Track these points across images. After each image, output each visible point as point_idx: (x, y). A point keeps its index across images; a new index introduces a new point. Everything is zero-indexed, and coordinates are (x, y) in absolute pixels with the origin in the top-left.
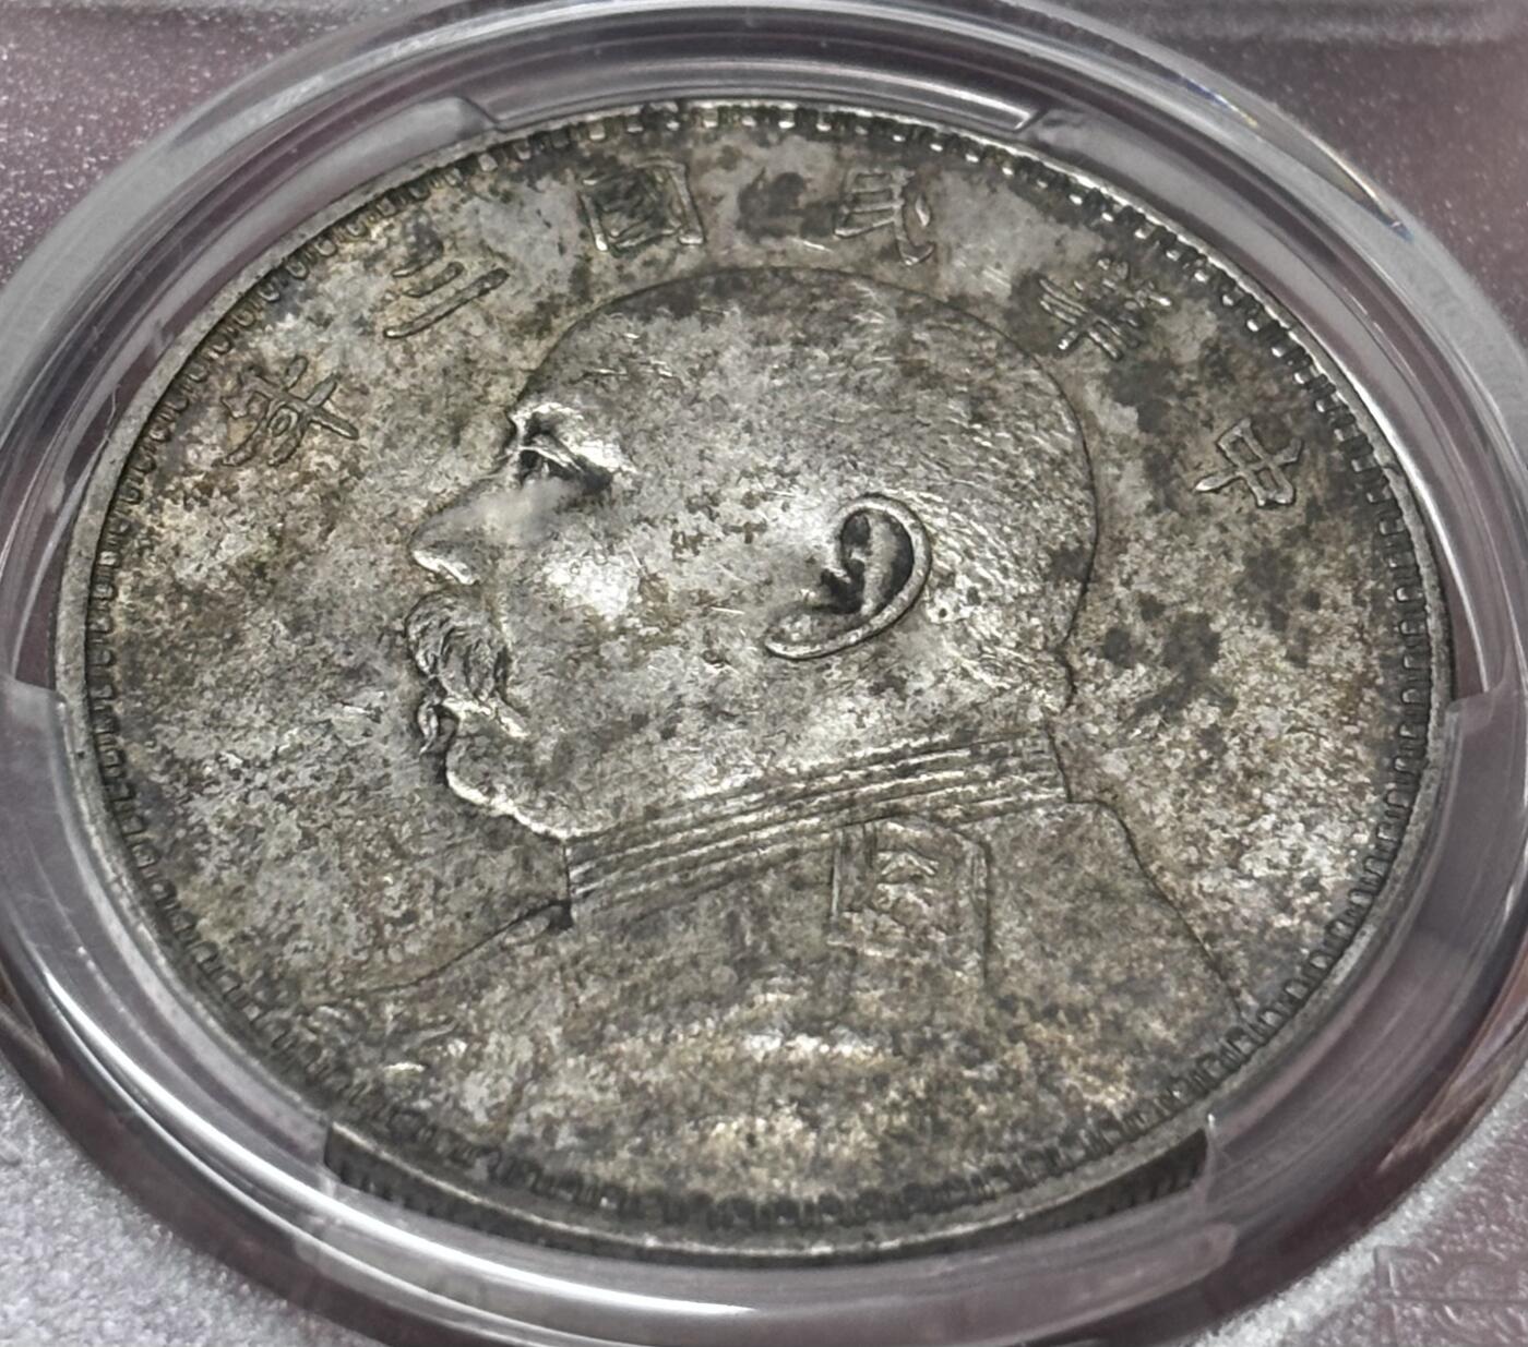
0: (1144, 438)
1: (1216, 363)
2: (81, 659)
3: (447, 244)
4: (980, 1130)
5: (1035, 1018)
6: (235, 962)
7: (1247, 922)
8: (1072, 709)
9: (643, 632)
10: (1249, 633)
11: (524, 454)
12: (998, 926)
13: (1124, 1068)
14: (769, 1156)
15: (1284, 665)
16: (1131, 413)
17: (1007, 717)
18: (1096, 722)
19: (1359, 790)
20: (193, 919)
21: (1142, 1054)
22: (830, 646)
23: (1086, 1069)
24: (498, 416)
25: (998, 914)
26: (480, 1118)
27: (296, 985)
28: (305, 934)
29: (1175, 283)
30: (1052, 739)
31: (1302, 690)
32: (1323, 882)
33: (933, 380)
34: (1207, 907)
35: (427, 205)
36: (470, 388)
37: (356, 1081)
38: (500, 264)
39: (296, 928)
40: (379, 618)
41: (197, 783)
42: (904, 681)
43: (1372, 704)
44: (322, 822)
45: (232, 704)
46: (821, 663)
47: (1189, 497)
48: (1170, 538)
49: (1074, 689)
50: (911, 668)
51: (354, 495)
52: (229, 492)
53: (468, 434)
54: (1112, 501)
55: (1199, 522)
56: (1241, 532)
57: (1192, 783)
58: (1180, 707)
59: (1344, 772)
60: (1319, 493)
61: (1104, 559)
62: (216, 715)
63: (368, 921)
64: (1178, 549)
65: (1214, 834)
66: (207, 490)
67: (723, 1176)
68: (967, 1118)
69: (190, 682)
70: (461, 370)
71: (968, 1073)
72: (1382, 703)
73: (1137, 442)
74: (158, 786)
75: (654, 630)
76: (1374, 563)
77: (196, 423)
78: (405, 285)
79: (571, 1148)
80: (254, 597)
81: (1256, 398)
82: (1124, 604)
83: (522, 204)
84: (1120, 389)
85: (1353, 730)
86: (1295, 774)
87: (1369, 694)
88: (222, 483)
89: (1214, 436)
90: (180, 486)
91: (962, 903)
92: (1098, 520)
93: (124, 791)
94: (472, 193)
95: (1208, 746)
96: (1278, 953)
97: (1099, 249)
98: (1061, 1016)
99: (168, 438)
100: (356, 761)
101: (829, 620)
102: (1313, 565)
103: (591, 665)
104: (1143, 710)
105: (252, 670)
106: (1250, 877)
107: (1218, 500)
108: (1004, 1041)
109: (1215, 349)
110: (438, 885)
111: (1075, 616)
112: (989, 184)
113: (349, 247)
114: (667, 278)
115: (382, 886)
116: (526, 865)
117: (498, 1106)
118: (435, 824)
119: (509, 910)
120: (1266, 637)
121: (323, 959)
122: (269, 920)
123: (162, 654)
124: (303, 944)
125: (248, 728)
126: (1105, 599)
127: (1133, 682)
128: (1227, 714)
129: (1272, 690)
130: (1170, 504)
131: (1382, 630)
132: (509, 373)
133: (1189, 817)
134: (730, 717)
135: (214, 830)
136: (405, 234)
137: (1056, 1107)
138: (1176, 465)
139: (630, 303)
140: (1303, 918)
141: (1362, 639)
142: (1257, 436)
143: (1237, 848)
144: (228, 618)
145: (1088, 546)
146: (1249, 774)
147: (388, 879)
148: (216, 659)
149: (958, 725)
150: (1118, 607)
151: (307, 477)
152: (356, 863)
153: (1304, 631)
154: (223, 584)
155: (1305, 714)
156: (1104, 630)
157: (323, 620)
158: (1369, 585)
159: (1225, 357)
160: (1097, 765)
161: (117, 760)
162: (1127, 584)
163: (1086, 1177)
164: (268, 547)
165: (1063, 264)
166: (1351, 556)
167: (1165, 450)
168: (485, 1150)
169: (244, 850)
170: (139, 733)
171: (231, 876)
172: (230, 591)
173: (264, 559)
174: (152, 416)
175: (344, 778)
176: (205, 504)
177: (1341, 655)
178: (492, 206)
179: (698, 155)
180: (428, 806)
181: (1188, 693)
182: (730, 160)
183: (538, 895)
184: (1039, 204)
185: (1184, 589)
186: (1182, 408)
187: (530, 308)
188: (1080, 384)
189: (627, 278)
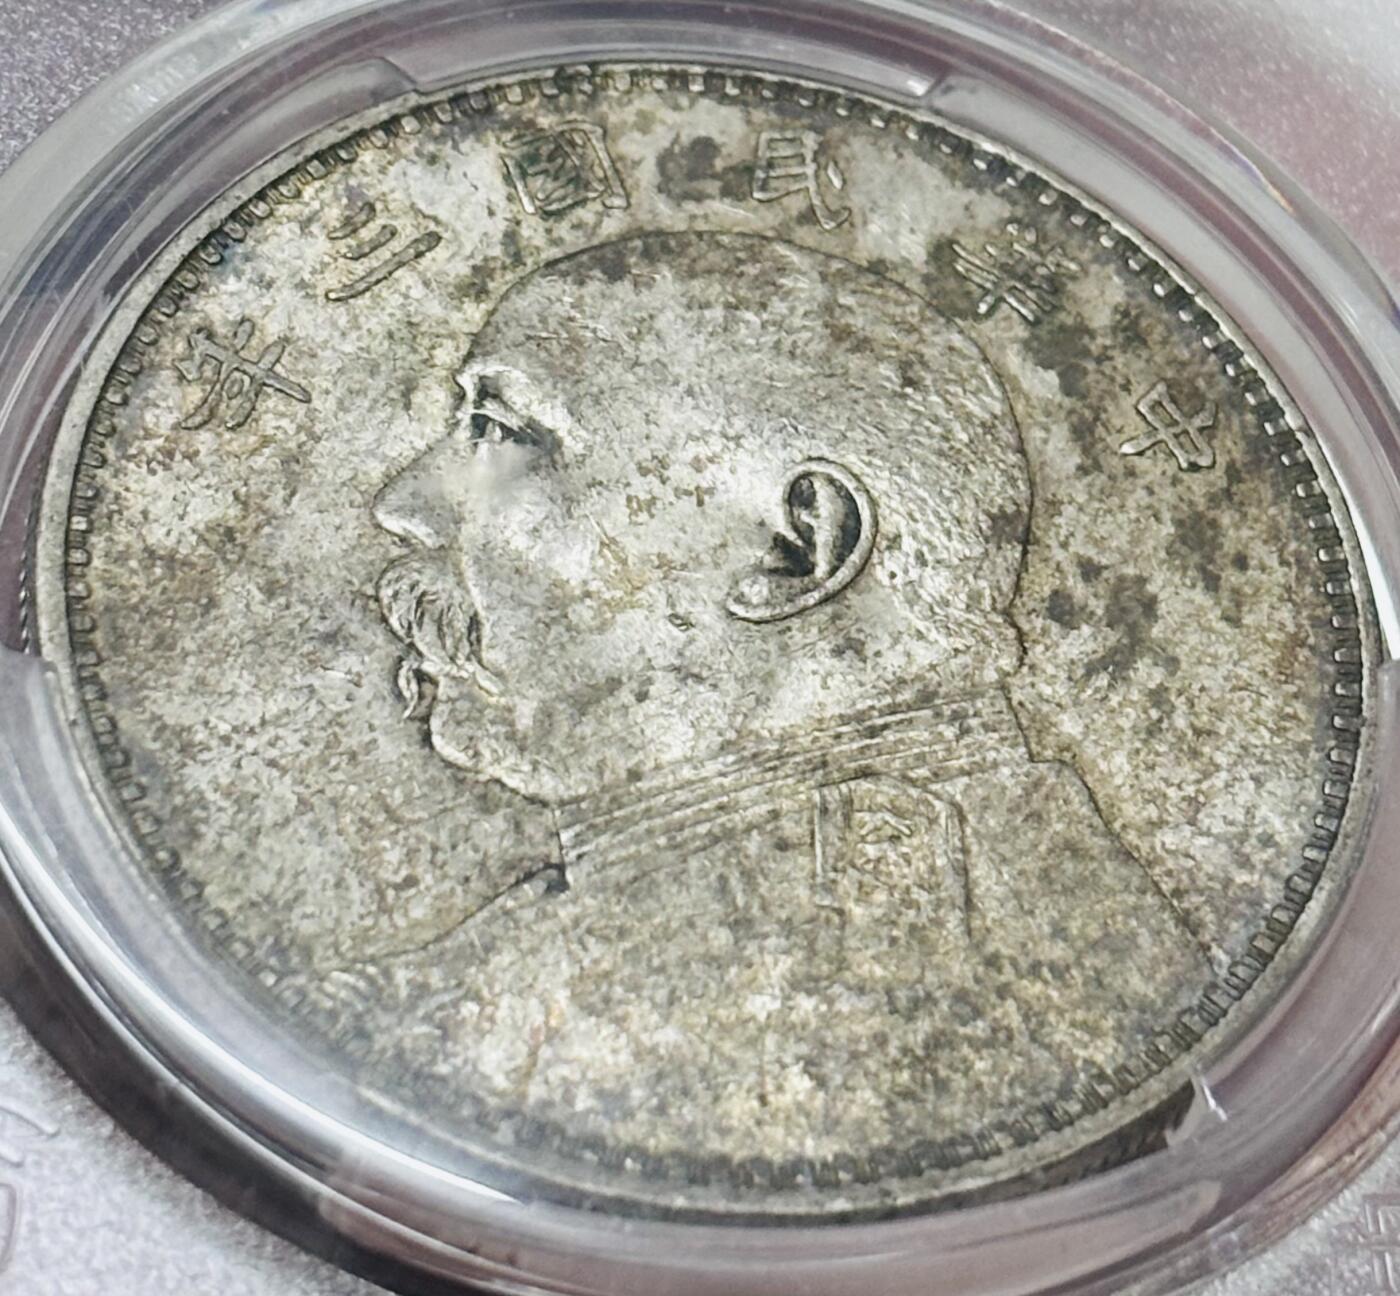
0: (1068, 402)
1: (1130, 330)
2: (63, 625)
3: (379, 206)
4: (979, 1086)
5: (1020, 976)
6: (244, 926)
7: (1211, 878)
8: (1025, 669)
10: (1185, 593)
11: (474, 417)
12: (977, 884)
13: (1109, 1023)
15: (1221, 626)
16: (1052, 377)
18: (1048, 683)
19: (1302, 748)
20: (200, 886)
21: (1125, 1007)
22: (788, 609)
23: (1073, 1024)
24: (447, 379)
25: (975, 873)
27: (307, 953)
28: (309, 897)
29: (1082, 247)
30: (1009, 700)
31: (1239, 649)
32: (1277, 838)
33: (862, 345)
34: (1170, 864)
35: (356, 167)
36: (415, 351)
37: (377, 1047)
38: (432, 227)
39: (299, 896)
40: (350, 583)
41: (188, 749)
43: (1307, 664)
44: (315, 787)
45: (215, 670)
46: (782, 625)
47: (1115, 461)
48: (1100, 501)
49: (1025, 651)
50: (868, 631)
51: (312, 459)
52: (191, 456)
53: (417, 398)
54: (1043, 464)
55: (1127, 484)
56: (1168, 494)
57: (1145, 742)
58: (1126, 668)
59: (1285, 729)
60: (1237, 455)
61: (1040, 521)
62: (201, 681)
63: (370, 885)
64: (1109, 511)
65: (1172, 792)
66: (168, 454)
67: (737, 1135)
68: (966, 1074)
69: (171, 648)
70: (404, 333)
71: (962, 1030)
72: (1316, 662)
73: (1060, 406)
74: (151, 753)
75: (619, 594)
76: (1295, 525)
77: (150, 386)
78: (342, 246)
79: (589, 1111)
80: (226, 561)
81: (1169, 363)
82: (1065, 566)
83: (448, 167)
84: (1041, 355)
85: (1291, 689)
86: (1240, 734)
87: (1303, 654)
88: (183, 447)
89: (1133, 400)
90: (142, 451)
92: (1031, 484)
93: (119, 757)
94: (399, 155)
95: (1157, 704)
96: (1242, 907)
97: (1007, 215)
98: (1046, 973)
99: (125, 402)
100: (342, 726)
101: (785, 582)
102: (1237, 527)
103: (562, 629)
104: (1091, 670)
105: (231, 635)
106: (1208, 834)
107: (1143, 463)
108: (993, 998)
109: (1126, 314)
110: (435, 849)
111: (1019, 577)
112: (896, 149)
113: (283, 209)
114: (595, 242)
115: (378, 852)
116: (518, 829)
118: (426, 789)
119: (504, 874)
120: (1199, 596)
121: (330, 924)
122: (274, 886)
123: (142, 621)
124: (309, 910)
125: (233, 693)
126: (1046, 560)
127: (1079, 644)
128: (1172, 674)
129: (1212, 650)
130: (1098, 467)
131: (1309, 590)
132: (452, 336)
133: (1144, 775)
134: (699, 679)
135: (211, 796)
136: (337, 198)
138: (1100, 431)
139: (563, 266)
140: (1263, 874)
141: (1290, 600)
142: (1173, 400)
143: (1194, 804)
144: (202, 582)
145: (1025, 509)
146: (1198, 732)
147: (386, 843)
148: (195, 624)
149: (918, 686)
150: (1058, 568)
151: (266, 441)
152: (352, 829)
153: (1236, 592)
154: (194, 549)
155: (1245, 674)
156: (1047, 591)
157: (296, 585)
158: (1293, 546)
159: (1135, 322)
160: (1054, 725)
161: (108, 727)
162: (1064, 545)
163: (1085, 1131)
164: (234, 511)
165: (974, 229)
166: (1273, 518)
167: (1088, 414)
168: (509, 1114)
169: (241, 816)
170: (127, 699)
171: (232, 842)
172: (201, 556)
173: (231, 523)
174: (108, 379)
175: (332, 742)
176: (168, 468)
177: (1273, 616)
178: (419, 168)
179: (613, 118)
180: (417, 771)
181: (1133, 654)
182: (645, 123)
183: (533, 859)
184: (945, 170)
185: (1119, 551)
186: (1101, 373)
187: (466, 271)
188: (1001, 348)
189: (557, 241)
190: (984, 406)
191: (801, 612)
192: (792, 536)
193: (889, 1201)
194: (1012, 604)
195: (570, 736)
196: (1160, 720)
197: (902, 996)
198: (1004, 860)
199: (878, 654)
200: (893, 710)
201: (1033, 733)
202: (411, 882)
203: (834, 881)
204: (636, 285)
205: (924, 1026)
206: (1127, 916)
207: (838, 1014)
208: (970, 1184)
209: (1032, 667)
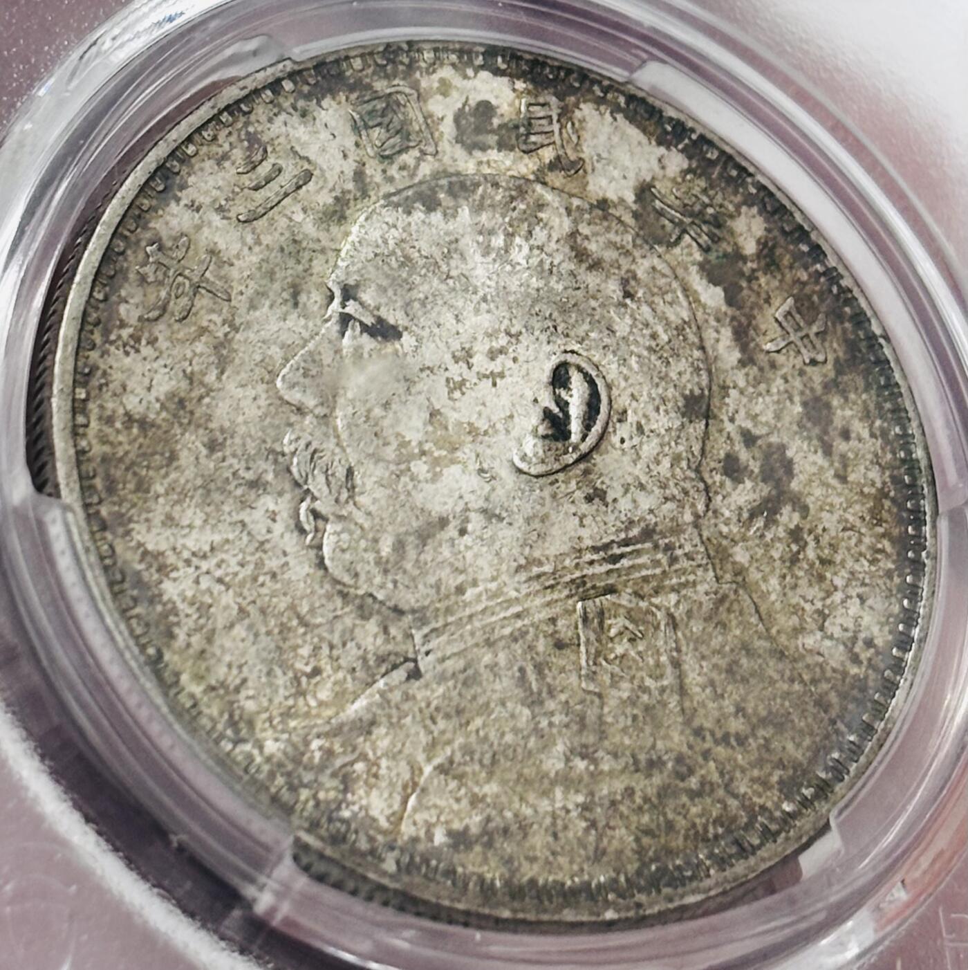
0: (730, 311)
1: (768, 255)
2: (75, 472)
3: (269, 149)
4: (694, 825)
5: (717, 742)
6: (209, 707)
7: (834, 670)
8: (710, 513)
9: (436, 454)
10: (812, 458)
12: (686, 676)
13: (775, 779)
14: (567, 848)
15: (834, 482)
16: (719, 291)
17: (672, 520)
18: (726, 524)
19: (889, 574)
20: (177, 675)
21: (784, 768)
24: (320, 285)
25: (686, 667)
26: (384, 823)
27: (251, 724)
28: (250, 684)
29: (736, 193)
31: (847, 500)
32: (876, 642)
34: (809, 660)
35: (253, 117)
36: (299, 262)
37: (302, 798)
38: (306, 166)
39: (244, 681)
40: (264, 442)
41: (163, 569)
42: (605, 493)
43: (889, 511)
44: (250, 599)
45: (178, 508)
46: (552, 478)
47: (763, 356)
48: (754, 387)
49: (710, 499)
51: (234, 346)
52: (152, 342)
53: (303, 298)
54: (716, 358)
55: (770, 375)
57: (789, 568)
58: (775, 513)
59: (878, 560)
60: (841, 354)
61: (716, 401)
62: (169, 517)
63: (290, 674)
64: (760, 394)
65: (808, 607)
66: (137, 339)
69: (147, 491)
70: (291, 248)
71: (681, 785)
72: (896, 510)
73: (726, 314)
74: (138, 573)
75: (444, 453)
76: (879, 407)
77: (121, 287)
78: (246, 180)
80: (181, 424)
81: (795, 282)
82: (732, 435)
83: (314, 119)
84: (712, 275)
85: (880, 530)
86: (850, 563)
87: (887, 503)
88: (146, 335)
89: (772, 311)
90: (119, 337)
91: (664, 659)
92: (710, 372)
93: (118, 577)
94: (281, 109)
95: (796, 542)
96: (855, 692)
97: (685, 166)
99: (106, 299)
100: (265, 552)
102: (843, 409)
103: (407, 479)
104: (753, 515)
105: (187, 481)
106: (831, 637)
107: (780, 359)
109: (765, 245)
110: (332, 647)
112: (612, 113)
113: (204, 149)
114: (416, 180)
115: (295, 648)
116: (386, 630)
117: (393, 814)
118: (324, 601)
119: (379, 666)
120: (819, 459)
122: (227, 675)
123: (127, 469)
124: (251, 693)
125: (191, 527)
126: (721, 431)
127: (744, 495)
128: (804, 518)
129: (829, 500)
130: (751, 361)
131: (889, 456)
132: (323, 251)
133: (790, 594)
134: (500, 519)
135: (181, 606)
136: (240, 140)
137: (738, 809)
138: (752, 332)
139: (395, 199)
140: (869, 667)
141: (878, 463)
142: (799, 312)
143: (822, 615)
144: (166, 441)
145: (706, 392)
146: (823, 562)
147: (300, 641)
148: (163, 471)
149: (643, 524)
150: (729, 437)
151: (203, 331)
152: (276, 631)
153: (843, 457)
154: (158, 413)
155: (851, 519)
156: (722, 454)
157: (229, 442)
158: (878, 423)
159: (772, 250)
160: (730, 555)
161: (110, 553)
162: (732, 420)
163: (763, 860)
164: (184, 384)
165: (664, 176)
166: (864, 402)
167: (743, 319)
168: (392, 848)
169: (202, 621)
170: (120, 530)
171: (197, 640)
172: (164, 420)
173: (182, 394)
174: (94, 281)
175: (259, 564)
176: (138, 351)
177: (867, 475)
178: (295, 119)
179: (424, 84)
180: (317, 587)
181: (779, 502)
182: (445, 89)
183: (396, 654)
184: (644, 131)
185: (767, 423)
186: (750, 289)
187: (330, 201)
188: (686, 269)
189: (391, 180)
190: (677, 315)
191: (565, 468)
192: (556, 410)
193: (641, 912)
194: (700, 464)
195: (417, 561)
196: (798, 552)
197: (642, 757)
198: (703, 657)
199: (615, 500)
200: (626, 542)
202: (317, 671)
203: (595, 673)
204: (445, 215)
205: (657, 780)
206: (783, 698)
207: (601, 772)
208: (691, 899)
209: (715, 512)
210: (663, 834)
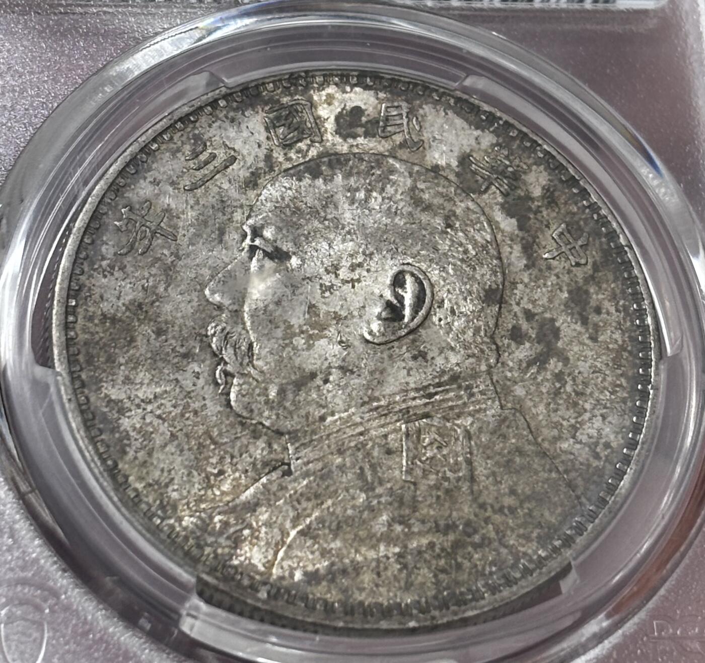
0: (521, 234)
1: (550, 197)
2: (65, 352)
3: (208, 144)
4: (476, 566)
5: (495, 512)
6: (147, 497)
7: (581, 464)
8: (499, 365)
9: (311, 332)
10: (573, 326)
12: (476, 470)
13: (535, 535)
14: (387, 582)
15: (587, 341)
16: (514, 221)
17: (472, 369)
18: (510, 371)
19: (624, 401)
20: (126, 477)
21: (542, 527)
22: (393, 338)
23: (519, 536)
24: (238, 228)
26: (261, 568)
27: (175, 507)
28: (176, 481)
29: (529, 157)
30: (492, 379)
31: (597, 354)
32: (612, 444)
33: (428, 208)
34: (563, 457)
35: (198, 124)
36: (224, 214)
37: (206, 553)
38: (232, 153)
39: (173, 479)
40: (194, 328)
41: (121, 411)
42: (426, 353)
43: (626, 359)
44: (178, 428)
45: (133, 372)
46: (390, 345)
47: (542, 262)
48: (535, 282)
49: (500, 355)
50: (429, 347)
51: (177, 269)
52: (122, 268)
53: (226, 237)
54: (509, 265)
55: (547, 274)
56: (566, 278)
57: (553, 399)
58: (545, 363)
59: (617, 392)
60: (598, 259)
61: (508, 292)
62: (127, 378)
63: (203, 475)
64: (539, 287)
65: (565, 423)
66: (112, 267)
67: (367, 591)
68: (470, 561)
69: (114, 362)
70: (220, 206)
72: (631, 359)
73: (517, 236)
74: (104, 413)
75: (316, 332)
76: (623, 292)
77: (103, 234)
78: (191, 164)
80: (139, 320)
81: (568, 213)
82: (518, 314)
83: (240, 123)
84: (509, 210)
85: (619, 372)
86: (596, 394)
87: (625, 354)
88: (119, 264)
89: (550, 232)
90: (101, 266)
92: (504, 274)
93: (90, 416)
94: (217, 118)
95: (559, 381)
96: (595, 478)
97: (495, 142)
98: (506, 511)
99: (93, 242)
100: (191, 398)
101: (392, 325)
102: (597, 294)
103: (290, 349)
104: (530, 364)
105: (141, 355)
106: (580, 442)
107: (554, 263)
108: (483, 524)
109: (548, 190)
110: (232, 457)
111: (497, 320)
112: (444, 110)
113: (164, 147)
115: (207, 458)
116: (270, 445)
117: (268, 562)
118: (229, 428)
119: (264, 468)
120: (578, 327)
121: (185, 494)
122: (160, 476)
123: (101, 349)
124: (176, 487)
125: (142, 384)
126: (510, 311)
127: (524, 352)
128: (565, 365)
129: (584, 354)
130: (534, 265)
131: (628, 324)
132: (241, 206)
133: (552, 415)
134: (352, 372)
135: (132, 434)
136: (189, 139)
137: (507, 554)
138: (535, 246)
139: (292, 172)
140: (606, 461)
141: (621, 329)
142: (569, 232)
143: (574, 428)
144: (128, 330)
146: (577, 394)
147: (211, 454)
148: (125, 349)
150: (515, 315)
151: (157, 260)
152: (196, 447)
153: (595, 325)
154: (124, 313)
155: (599, 365)
156: (510, 326)
157: (170, 330)
158: (621, 303)
159: (552, 193)
160: (512, 391)
161: (86, 401)
162: (518, 304)
163: (522, 587)
164: (141, 295)
165: (479, 149)
166: (613, 289)
167: (530, 239)
168: (265, 583)
169: (145, 443)
170: (94, 388)
171: (141, 455)
172: (127, 317)
173: (141, 301)
174: (85, 231)
175: (186, 407)
176: (112, 274)
177: (612, 336)
178: (227, 124)
179: (315, 98)
180: (224, 419)
181: (548, 356)
182: (330, 100)
183: (276, 461)
184: (466, 120)
185: (543, 306)
186: (536, 219)
187: (248, 174)
188: (491, 208)
189: (289, 159)
190: (483, 237)
191: (399, 339)
192: (395, 302)
193: (435, 622)
194: (494, 333)
195: (294, 401)
196: (560, 388)
197: (442, 523)
198: (488, 458)
199: (433, 358)
200: (439, 385)
201: (502, 396)
202: (221, 472)
203: (412, 469)
204: (325, 180)
205: (451, 537)
206: (543, 482)
207: (413, 533)
208: (470, 613)
209: (503, 363)
210: (454, 572)
